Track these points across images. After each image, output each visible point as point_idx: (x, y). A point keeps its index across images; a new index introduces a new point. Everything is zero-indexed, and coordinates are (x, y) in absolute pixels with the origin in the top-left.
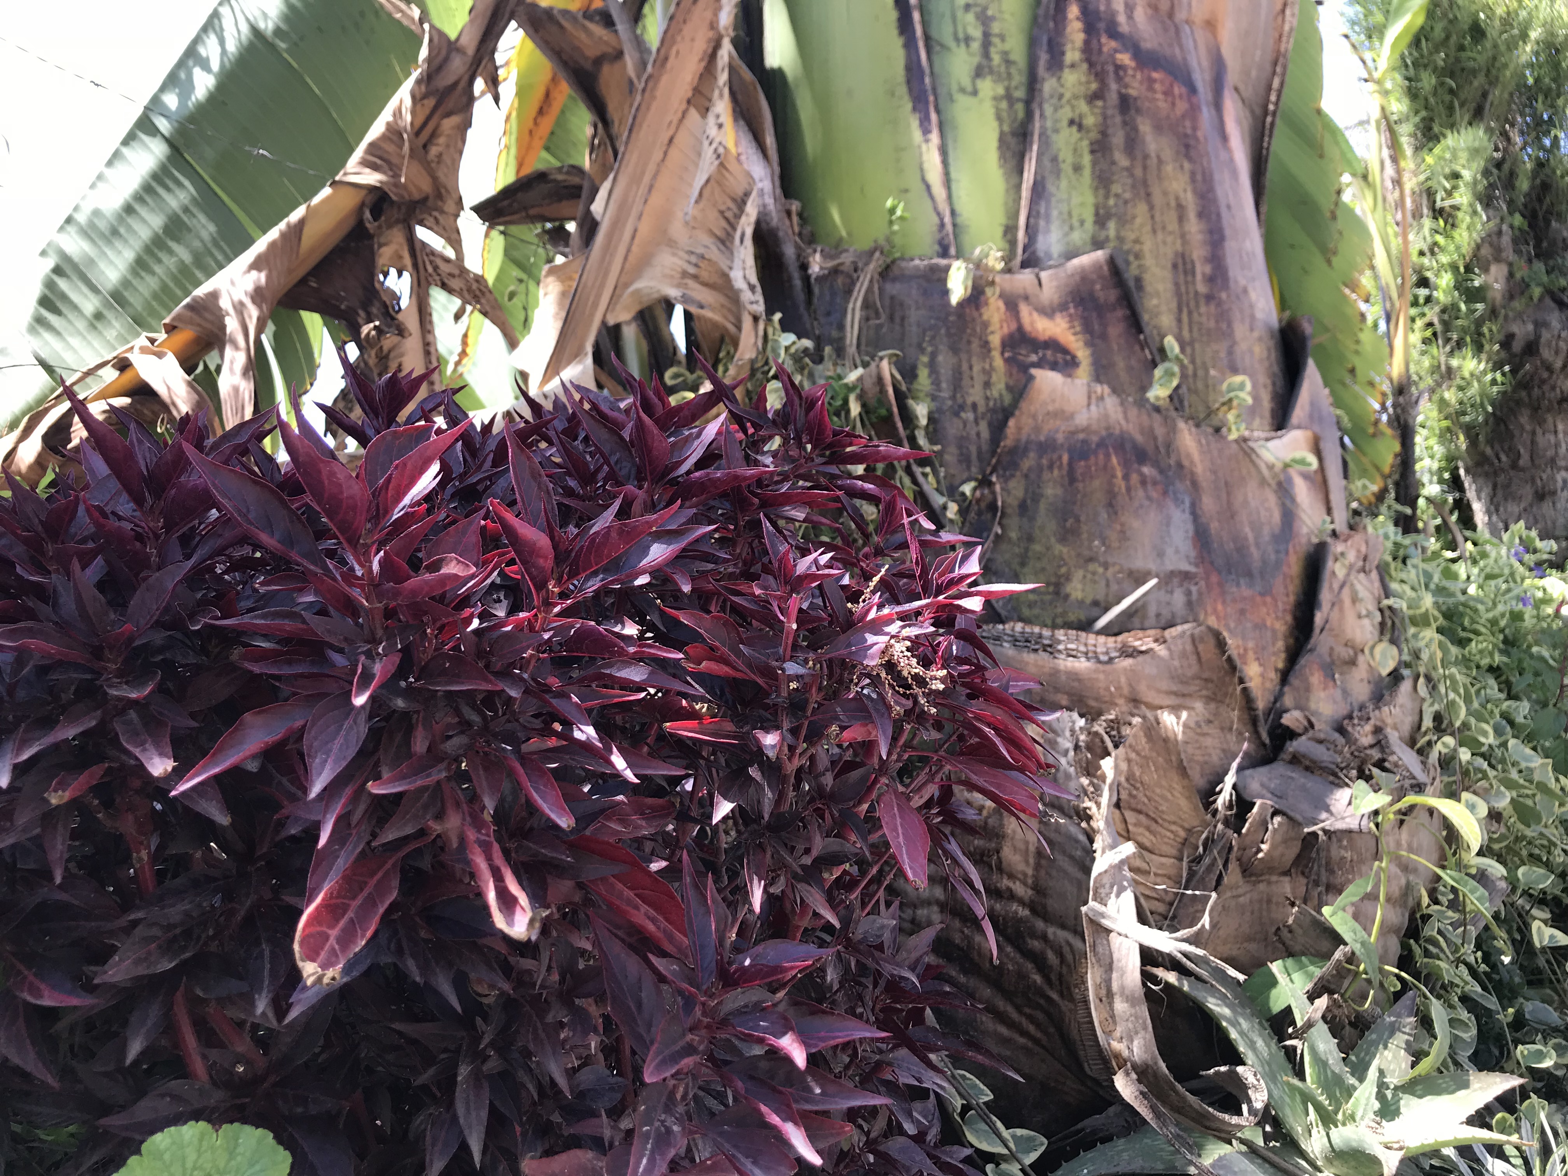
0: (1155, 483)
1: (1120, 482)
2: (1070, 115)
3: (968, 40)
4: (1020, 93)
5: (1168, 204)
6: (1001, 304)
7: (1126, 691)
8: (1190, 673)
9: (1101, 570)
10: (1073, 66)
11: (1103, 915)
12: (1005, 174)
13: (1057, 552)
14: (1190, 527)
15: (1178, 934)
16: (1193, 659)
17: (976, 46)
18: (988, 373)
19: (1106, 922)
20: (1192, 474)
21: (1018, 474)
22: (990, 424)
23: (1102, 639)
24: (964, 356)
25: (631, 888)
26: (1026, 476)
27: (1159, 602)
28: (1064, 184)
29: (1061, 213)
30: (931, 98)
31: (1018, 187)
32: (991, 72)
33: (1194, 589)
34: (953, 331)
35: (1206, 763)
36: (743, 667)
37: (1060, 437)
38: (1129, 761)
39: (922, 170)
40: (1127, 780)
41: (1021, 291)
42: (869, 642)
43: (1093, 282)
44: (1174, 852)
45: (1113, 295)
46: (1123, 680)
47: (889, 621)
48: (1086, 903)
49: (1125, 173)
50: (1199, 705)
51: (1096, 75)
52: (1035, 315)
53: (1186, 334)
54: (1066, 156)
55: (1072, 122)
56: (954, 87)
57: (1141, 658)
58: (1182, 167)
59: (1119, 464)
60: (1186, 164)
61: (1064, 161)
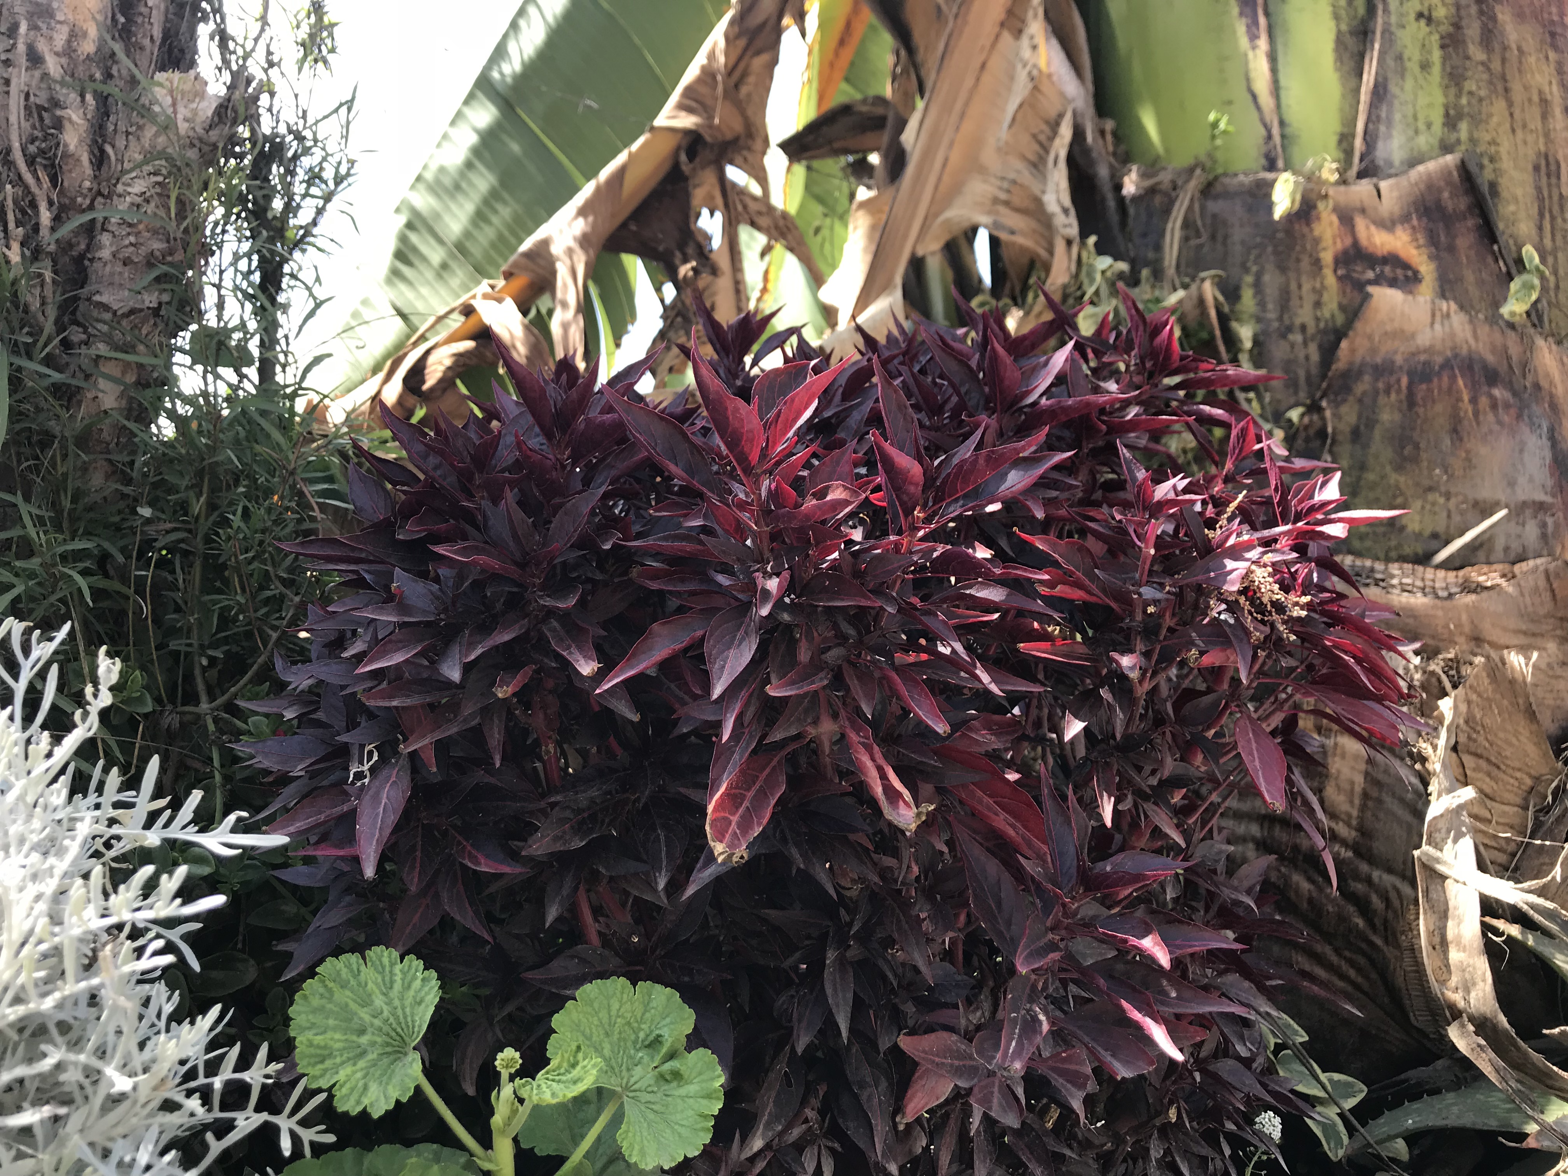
0: (1507, 406)
1: (1466, 405)
2: (1418, 7)
5: (1530, 100)
6: (1335, 219)
7: (1467, 629)
8: (1542, 611)
9: (1442, 500)
11: (1438, 861)
12: (1342, 78)
13: (1392, 481)
14: (1548, 454)
15: (1525, 885)
16: (1547, 596)
18: (1319, 292)
19: (1440, 868)
20: (1552, 396)
21: (1351, 398)
22: (1320, 347)
23: (1441, 573)
24: (1292, 275)
25: (990, 796)
26: (1360, 401)
27: (1508, 536)
28: (1409, 84)
29: (1405, 116)
31: (1357, 90)
33: (1550, 521)
34: (1281, 249)
35: (1559, 707)
36: (1096, 591)
37: (1399, 359)
38: (1469, 702)
39: (1248, 80)
40: (1467, 722)
41: (1358, 204)
42: (1229, 568)
43: (1440, 191)
44: (1519, 800)
45: (1463, 203)
46: (1464, 617)
47: (1249, 546)
48: (1419, 847)
49: (1480, 68)
50: (1552, 646)
52: (1373, 228)
53: (1548, 242)
54: (1413, 53)
55: (1420, 15)
57: (1485, 594)
58: (1547, 58)
59: (1466, 386)
60: (1552, 55)
61: (1409, 59)
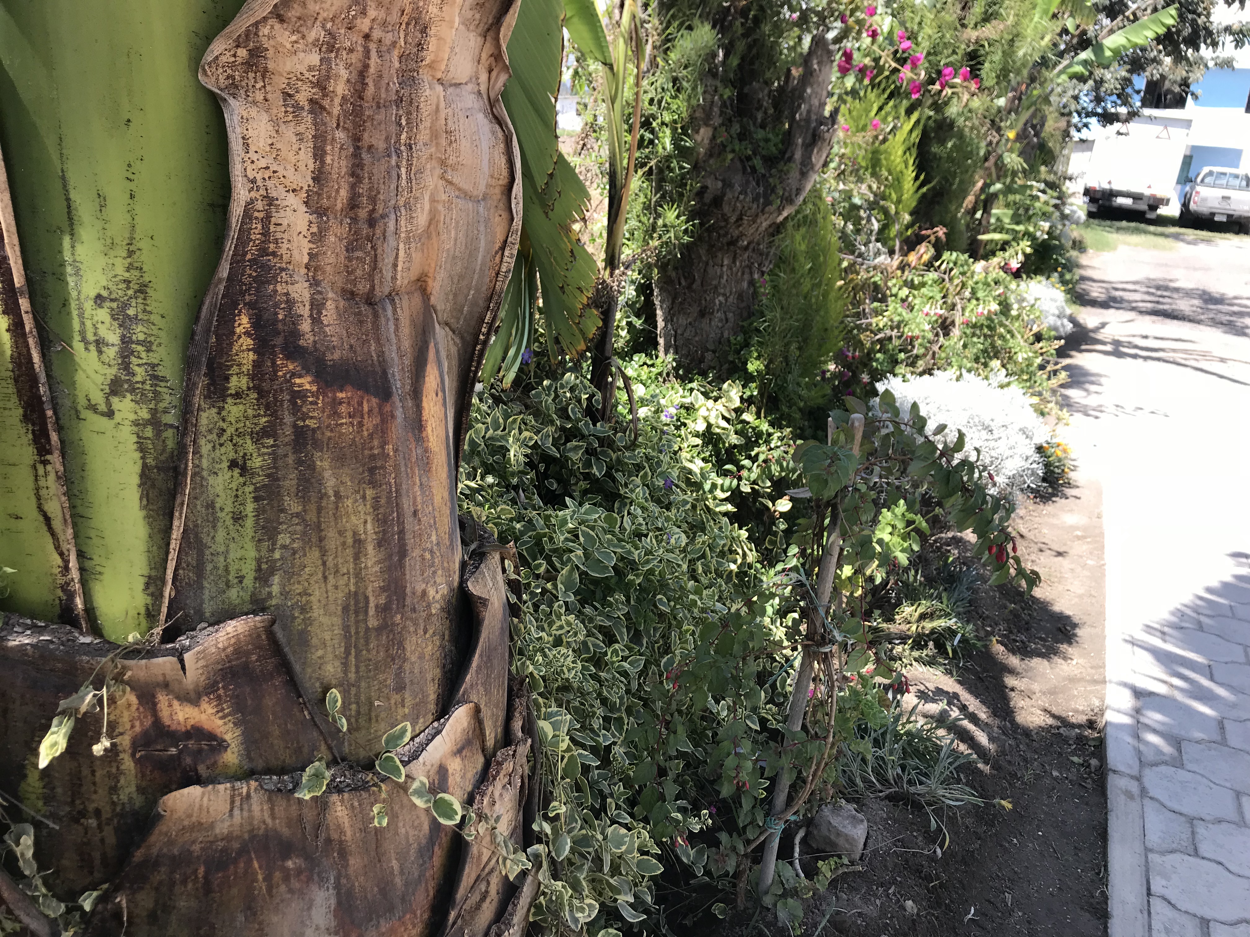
0: (299, 873)
1: (261, 884)
2: (232, 455)
3: (100, 344)
4: (170, 418)
5: (344, 544)
6: (133, 699)
10: (238, 395)
12: (147, 517)
14: (333, 901)
17: (111, 353)
18: (114, 777)
20: (341, 843)
21: (148, 886)
22: (117, 830)
26: (157, 889)
28: (221, 535)
29: (216, 568)
30: (50, 413)
31: (167, 532)
32: (132, 390)
37: (196, 848)
39: (38, 496)
41: (160, 679)
43: (248, 653)
45: (271, 664)
49: (295, 520)
51: (267, 407)
52: (176, 703)
54: (225, 503)
56: (82, 402)
58: (364, 497)
59: (260, 868)
60: (370, 493)
61: (222, 509)
